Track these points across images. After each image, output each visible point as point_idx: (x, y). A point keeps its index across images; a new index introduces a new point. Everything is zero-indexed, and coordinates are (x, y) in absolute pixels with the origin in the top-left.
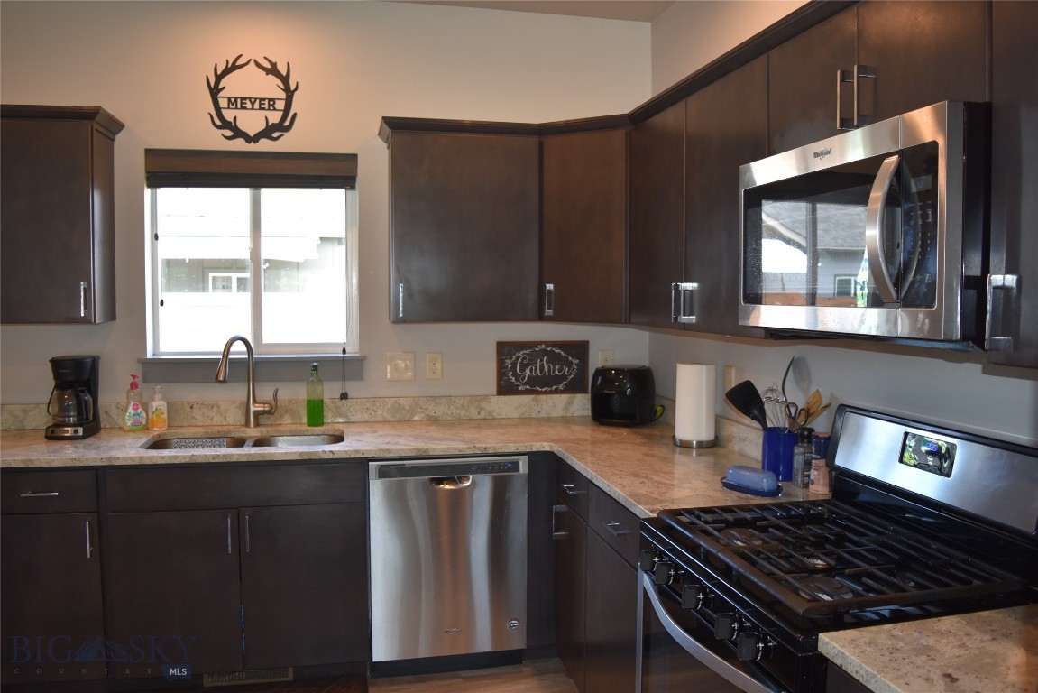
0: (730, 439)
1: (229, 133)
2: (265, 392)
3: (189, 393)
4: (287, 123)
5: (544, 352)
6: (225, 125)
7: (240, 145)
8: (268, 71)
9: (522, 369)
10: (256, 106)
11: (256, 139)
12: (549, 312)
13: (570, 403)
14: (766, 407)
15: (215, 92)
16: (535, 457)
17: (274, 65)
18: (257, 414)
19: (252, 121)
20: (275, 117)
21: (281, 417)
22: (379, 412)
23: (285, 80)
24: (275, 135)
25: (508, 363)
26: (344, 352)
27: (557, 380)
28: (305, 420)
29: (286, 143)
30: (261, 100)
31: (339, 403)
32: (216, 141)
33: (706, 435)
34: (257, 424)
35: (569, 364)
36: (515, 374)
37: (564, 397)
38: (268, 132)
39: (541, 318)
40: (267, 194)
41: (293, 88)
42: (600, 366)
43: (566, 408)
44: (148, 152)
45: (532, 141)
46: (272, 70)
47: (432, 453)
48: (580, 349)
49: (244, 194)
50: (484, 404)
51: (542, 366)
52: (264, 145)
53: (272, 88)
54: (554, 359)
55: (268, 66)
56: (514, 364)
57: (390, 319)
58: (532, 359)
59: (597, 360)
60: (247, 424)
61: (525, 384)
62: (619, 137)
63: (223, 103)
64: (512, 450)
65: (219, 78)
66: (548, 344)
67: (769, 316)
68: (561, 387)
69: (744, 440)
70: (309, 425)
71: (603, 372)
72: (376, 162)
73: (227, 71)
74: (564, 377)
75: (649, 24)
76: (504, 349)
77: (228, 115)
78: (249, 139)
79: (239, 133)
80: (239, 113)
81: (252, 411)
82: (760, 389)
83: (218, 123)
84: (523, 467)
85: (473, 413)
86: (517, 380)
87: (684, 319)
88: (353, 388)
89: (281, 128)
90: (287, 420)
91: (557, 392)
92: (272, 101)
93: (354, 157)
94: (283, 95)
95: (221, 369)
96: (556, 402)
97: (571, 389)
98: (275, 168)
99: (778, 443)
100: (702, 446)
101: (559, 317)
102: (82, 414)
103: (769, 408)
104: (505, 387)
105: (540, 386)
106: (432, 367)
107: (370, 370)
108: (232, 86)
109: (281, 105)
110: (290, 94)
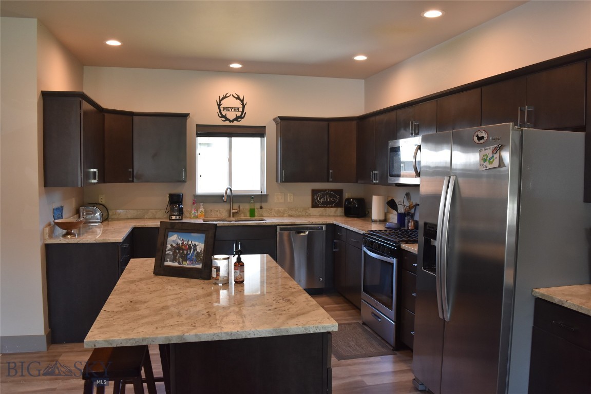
0: (389, 219)
1: (224, 119)
2: (236, 206)
3: (211, 207)
4: (243, 116)
5: (328, 193)
6: (223, 116)
7: (227, 123)
8: (237, 98)
9: (320, 199)
10: (233, 110)
11: (232, 121)
12: (330, 180)
13: (337, 210)
14: (398, 207)
15: (219, 105)
16: (328, 225)
17: (238, 96)
18: (233, 213)
19: (231, 115)
20: (239, 114)
21: (240, 214)
22: (273, 213)
23: (242, 101)
24: (239, 120)
25: (316, 197)
26: (261, 193)
27: (332, 203)
28: (248, 215)
29: (243, 123)
30: (234, 108)
31: (259, 210)
32: (220, 122)
33: (382, 218)
34: (233, 217)
35: (336, 197)
36: (318, 201)
37: (335, 209)
38: (237, 119)
39: (328, 181)
40: (234, 139)
41: (245, 104)
42: (346, 198)
43: (335, 212)
44: (198, 126)
45: (326, 123)
46: (238, 98)
47: (296, 223)
48: (340, 192)
49: (225, 140)
50: (307, 211)
51: (327, 198)
52: (235, 123)
53: (238, 104)
54: (331, 196)
55: (237, 96)
56: (317, 197)
57: (277, 181)
58: (323, 196)
59: (346, 195)
60: (230, 216)
61: (321, 204)
62: (354, 123)
63: (222, 109)
64: (321, 223)
65: (220, 101)
66: (329, 190)
67: (402, 181)
68: (333, 205)
69: (393, 219)
70: (250, 217)
71: (348, 200)
72: (272, 129)
73: (223, 98)
74: (334, 202)
75: (363, 80)
76: (314, 192)
77: (224, 113)
78: (230, 121)
79: (227, 119)
80: (227, 112)
81: (232, 212)
82: (397, 201)
83: (220, 116)
84: (324, 228)
85: (304, 213)
86: (318, 203)
87: (374, 182)
88: (263, 205)
89: (241, 117)
90: (242, 215)
91: (332, 207)
92: (238, 109)
93: (265, 127)
94: (242, 107)
95: (225, 198)
96: (332, 210)
97: (338, 205)
98: (238, 131)
99: (401, 217)
100: (380, 221)
101: (334, 181)
102: (181, 212)
103: (399, 206)
104: (314, 205)
105: (326, 204)
106: (290, 198)
107: (270, 199)
108: (225, 103)
109: (241, 110)
110: (244, 106)
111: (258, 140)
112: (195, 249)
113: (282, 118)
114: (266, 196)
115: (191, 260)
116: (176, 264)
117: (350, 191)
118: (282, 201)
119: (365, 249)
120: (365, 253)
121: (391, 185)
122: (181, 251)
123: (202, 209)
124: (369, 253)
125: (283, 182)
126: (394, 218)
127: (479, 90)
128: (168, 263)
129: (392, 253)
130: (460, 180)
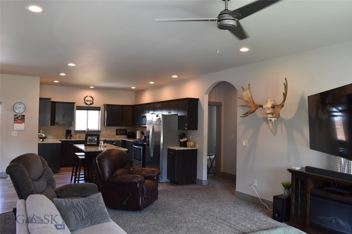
3: (81, 135)
6: (86, 103)
7: (87, 106)
9: (119, 132)
10: (89, 101)
11: (89, 105)
15: (84, 99)
19: (89, 103)
20: (91, 102)
22: (102, 137)
23: (93, 98)
25: (117, 132)
26: (98, 130)
27: (123, 134)
29: (92, 106)
32: (85, 105)
33: (140, 138)
35: (125, 132)
38: (91, 104)
39: (122, 126)
40: (89, 111)
43: (124, 137)
44: (77, 106)
45: (122, 107)
46: (91, 97)
47: (112, 140)
48: (126, 130)
49: (86, 111)
50: (114, 136)
51: (121, 132)
52: (90, 106)
53: (91, 99)
54: (123, 131)
57: (104, 125)
59: (128, 131)
61: (119, 134)
62: (131, 107)
63: (85, 101)
65: (85, 98)
66: (122, 129)
71: (129, 133)
72: (102, 108)
73: (86, 97)
75: (135, 92)
76: (117, 130)
77: (86, 102)
78: (88, 105)
79: (87, 104)
84: (121, 141)
87: (137, 126)
89: (92, 104)
93: (100, 107)
95: (86, 132)
96: (123, 136)
97: (125, 135)
98: (91, 108)
99: (145, 137)
100: (139, 139)
101: (125, 126)
102: (71, 136)
103: (145, 134)
104: (117, 134)
105: (121, 134)
106: (109, 132)
107: (101, 132)
108: (87, 99)
109: (92, 101)
110: (93, 100)
111: (97, 111)
112: (95, 140)
113: (107, 105)
114: (100, 131)
115: (94, 142)
116: (90, 143)
117: (129, 130)
118: (106, 133)
119: (134, 146)
120: (134, 147)
121: (142, 127)
122: (91, 141)
123: (78, 135)
124: (135, 146)
125: (106, 126)
126: (143, 138)
127: (162, 103)
128: (88, 143)
129: (141, 145)
130: (154, 126)
